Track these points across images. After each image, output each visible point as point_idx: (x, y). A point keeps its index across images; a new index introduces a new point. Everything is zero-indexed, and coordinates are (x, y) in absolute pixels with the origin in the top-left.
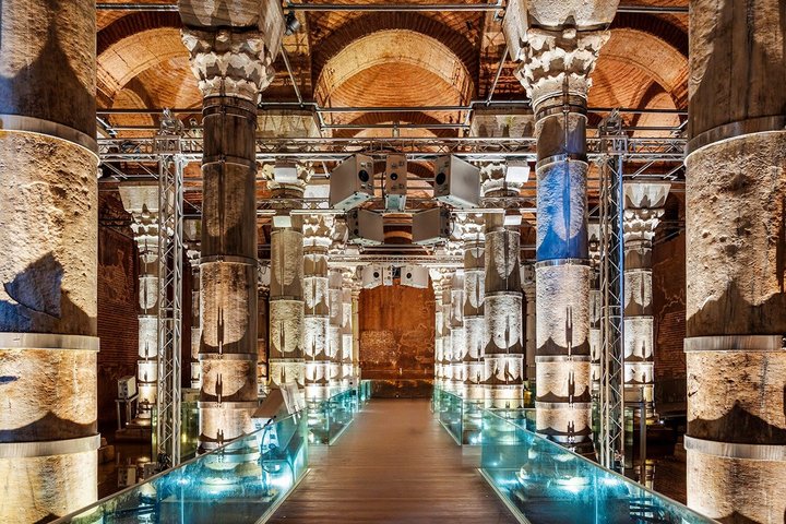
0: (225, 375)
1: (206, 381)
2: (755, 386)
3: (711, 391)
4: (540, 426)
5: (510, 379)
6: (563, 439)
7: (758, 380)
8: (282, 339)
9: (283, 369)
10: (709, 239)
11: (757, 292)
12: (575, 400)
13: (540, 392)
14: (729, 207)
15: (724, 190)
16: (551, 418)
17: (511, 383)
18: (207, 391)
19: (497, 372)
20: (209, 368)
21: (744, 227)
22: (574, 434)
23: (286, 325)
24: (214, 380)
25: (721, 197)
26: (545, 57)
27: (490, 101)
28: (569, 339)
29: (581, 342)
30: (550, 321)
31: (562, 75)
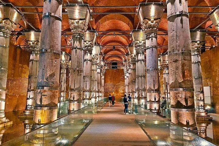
0: (75, 95)
1: (71, 96)
2: (181, 98)
3: (173, 99)
4: (148, 108)
5: (143, 97)
6: (154, 111)
7: (181, 97)
8: (86, 86)
9: (86, 94)
10: (172, 70)
11: (180, 80)
12: (156, 102)
13: (148, 100)
14: (174, 64)
15: (173, 62)
16: (151, 106)
17: (143, 98)
18: (71, 99)
19: (139, 95)
20: (72, 93)
21: (177, 68)
22: (156, 110)
23: (87, 83)
24: (73, 96)
25: (173, 63)
26: (147, 25)
27: (136, 30)
28: (154, 87)
29: (157, 88)
30: (150, 83)
31: (151, 28)
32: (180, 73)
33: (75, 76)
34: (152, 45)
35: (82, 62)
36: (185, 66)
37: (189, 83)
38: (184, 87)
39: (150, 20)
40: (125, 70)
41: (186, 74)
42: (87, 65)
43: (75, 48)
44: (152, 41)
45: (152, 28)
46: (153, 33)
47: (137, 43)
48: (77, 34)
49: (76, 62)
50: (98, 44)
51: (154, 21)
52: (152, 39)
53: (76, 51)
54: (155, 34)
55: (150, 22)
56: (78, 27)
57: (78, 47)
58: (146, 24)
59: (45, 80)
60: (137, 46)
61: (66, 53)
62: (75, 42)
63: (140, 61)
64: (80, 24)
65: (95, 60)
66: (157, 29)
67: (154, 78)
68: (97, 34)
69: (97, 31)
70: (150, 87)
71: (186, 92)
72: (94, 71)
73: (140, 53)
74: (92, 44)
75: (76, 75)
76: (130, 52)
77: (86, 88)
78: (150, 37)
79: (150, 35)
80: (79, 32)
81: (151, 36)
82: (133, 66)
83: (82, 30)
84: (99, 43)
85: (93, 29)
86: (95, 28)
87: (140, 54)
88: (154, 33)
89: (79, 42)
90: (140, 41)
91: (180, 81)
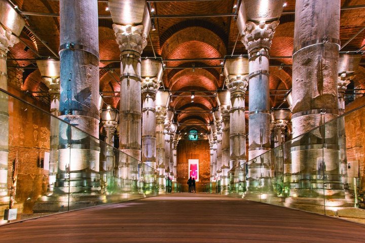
2: (312, 126)
7: (313, 124)
8: (147, 152)
10: (298, 81)
11: (313, 95)
14: (304, 70)
15: (303, 64)
23: (149, 147)
25: (302, 67)
26: (253, 33)
27: (232, 55)
28: (261, 141)
29: (266, 142)
30: (254, 135)
31: (259, 40)
32: (315, 83)
33: (128, 124)
34: (261, 69)
35: (138, 102)
36: (325, 69)
37: (330, 101)
38: (320, 107)
39: (257, 23)
40: (211, 141)
41: (325, 84)
42: (148, 117)
43: (127, 77)
44: (260, 63)
45: (262, 39)
46: (262, 48)
47: (232, 79)
48: (129, 52)
49: (129, 101)
50: (166, 88)
51: (267, 26)
52: (260, 59)
53: (128, 81)
54: (267, 50)
55: (257, 28)
56: (131, 38)
57: (131, 75)
58: (250, 31)
59: (74, 99)
60: (232, 85)
61: (112, 107)
62: (127, 66)
63: (237, 111)
64: (134, 32)
65: (162, 116)
66: (269, 40)
67: (261, 126)
68: (164, 65)
69: (163, 60)
70: (254, 142)
71: (323, 116)
72: (160, 135)
73: (238, 97)
74: (156, 83)
75: (130, 122)
76: (220, 102)
77: (147, 154)
78: (257, 57)
79: (256, 52)
80: (131, 48)
81: (258, 54)
82: (225, 125)
83: (138, 45)
84: (168, 87)
85: (157, 55)
86: (160, 54)
87: (237, 99)
88: (265, 48)
89: (133, 66)
90: (239, 76)
91: (313, 97)
